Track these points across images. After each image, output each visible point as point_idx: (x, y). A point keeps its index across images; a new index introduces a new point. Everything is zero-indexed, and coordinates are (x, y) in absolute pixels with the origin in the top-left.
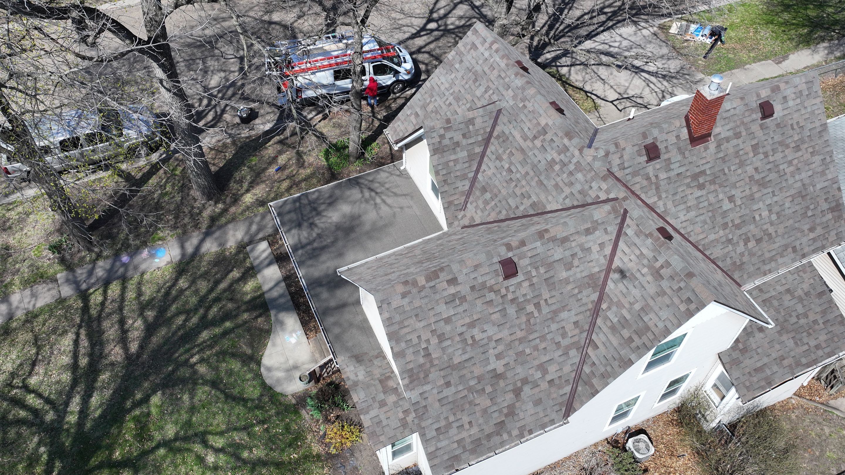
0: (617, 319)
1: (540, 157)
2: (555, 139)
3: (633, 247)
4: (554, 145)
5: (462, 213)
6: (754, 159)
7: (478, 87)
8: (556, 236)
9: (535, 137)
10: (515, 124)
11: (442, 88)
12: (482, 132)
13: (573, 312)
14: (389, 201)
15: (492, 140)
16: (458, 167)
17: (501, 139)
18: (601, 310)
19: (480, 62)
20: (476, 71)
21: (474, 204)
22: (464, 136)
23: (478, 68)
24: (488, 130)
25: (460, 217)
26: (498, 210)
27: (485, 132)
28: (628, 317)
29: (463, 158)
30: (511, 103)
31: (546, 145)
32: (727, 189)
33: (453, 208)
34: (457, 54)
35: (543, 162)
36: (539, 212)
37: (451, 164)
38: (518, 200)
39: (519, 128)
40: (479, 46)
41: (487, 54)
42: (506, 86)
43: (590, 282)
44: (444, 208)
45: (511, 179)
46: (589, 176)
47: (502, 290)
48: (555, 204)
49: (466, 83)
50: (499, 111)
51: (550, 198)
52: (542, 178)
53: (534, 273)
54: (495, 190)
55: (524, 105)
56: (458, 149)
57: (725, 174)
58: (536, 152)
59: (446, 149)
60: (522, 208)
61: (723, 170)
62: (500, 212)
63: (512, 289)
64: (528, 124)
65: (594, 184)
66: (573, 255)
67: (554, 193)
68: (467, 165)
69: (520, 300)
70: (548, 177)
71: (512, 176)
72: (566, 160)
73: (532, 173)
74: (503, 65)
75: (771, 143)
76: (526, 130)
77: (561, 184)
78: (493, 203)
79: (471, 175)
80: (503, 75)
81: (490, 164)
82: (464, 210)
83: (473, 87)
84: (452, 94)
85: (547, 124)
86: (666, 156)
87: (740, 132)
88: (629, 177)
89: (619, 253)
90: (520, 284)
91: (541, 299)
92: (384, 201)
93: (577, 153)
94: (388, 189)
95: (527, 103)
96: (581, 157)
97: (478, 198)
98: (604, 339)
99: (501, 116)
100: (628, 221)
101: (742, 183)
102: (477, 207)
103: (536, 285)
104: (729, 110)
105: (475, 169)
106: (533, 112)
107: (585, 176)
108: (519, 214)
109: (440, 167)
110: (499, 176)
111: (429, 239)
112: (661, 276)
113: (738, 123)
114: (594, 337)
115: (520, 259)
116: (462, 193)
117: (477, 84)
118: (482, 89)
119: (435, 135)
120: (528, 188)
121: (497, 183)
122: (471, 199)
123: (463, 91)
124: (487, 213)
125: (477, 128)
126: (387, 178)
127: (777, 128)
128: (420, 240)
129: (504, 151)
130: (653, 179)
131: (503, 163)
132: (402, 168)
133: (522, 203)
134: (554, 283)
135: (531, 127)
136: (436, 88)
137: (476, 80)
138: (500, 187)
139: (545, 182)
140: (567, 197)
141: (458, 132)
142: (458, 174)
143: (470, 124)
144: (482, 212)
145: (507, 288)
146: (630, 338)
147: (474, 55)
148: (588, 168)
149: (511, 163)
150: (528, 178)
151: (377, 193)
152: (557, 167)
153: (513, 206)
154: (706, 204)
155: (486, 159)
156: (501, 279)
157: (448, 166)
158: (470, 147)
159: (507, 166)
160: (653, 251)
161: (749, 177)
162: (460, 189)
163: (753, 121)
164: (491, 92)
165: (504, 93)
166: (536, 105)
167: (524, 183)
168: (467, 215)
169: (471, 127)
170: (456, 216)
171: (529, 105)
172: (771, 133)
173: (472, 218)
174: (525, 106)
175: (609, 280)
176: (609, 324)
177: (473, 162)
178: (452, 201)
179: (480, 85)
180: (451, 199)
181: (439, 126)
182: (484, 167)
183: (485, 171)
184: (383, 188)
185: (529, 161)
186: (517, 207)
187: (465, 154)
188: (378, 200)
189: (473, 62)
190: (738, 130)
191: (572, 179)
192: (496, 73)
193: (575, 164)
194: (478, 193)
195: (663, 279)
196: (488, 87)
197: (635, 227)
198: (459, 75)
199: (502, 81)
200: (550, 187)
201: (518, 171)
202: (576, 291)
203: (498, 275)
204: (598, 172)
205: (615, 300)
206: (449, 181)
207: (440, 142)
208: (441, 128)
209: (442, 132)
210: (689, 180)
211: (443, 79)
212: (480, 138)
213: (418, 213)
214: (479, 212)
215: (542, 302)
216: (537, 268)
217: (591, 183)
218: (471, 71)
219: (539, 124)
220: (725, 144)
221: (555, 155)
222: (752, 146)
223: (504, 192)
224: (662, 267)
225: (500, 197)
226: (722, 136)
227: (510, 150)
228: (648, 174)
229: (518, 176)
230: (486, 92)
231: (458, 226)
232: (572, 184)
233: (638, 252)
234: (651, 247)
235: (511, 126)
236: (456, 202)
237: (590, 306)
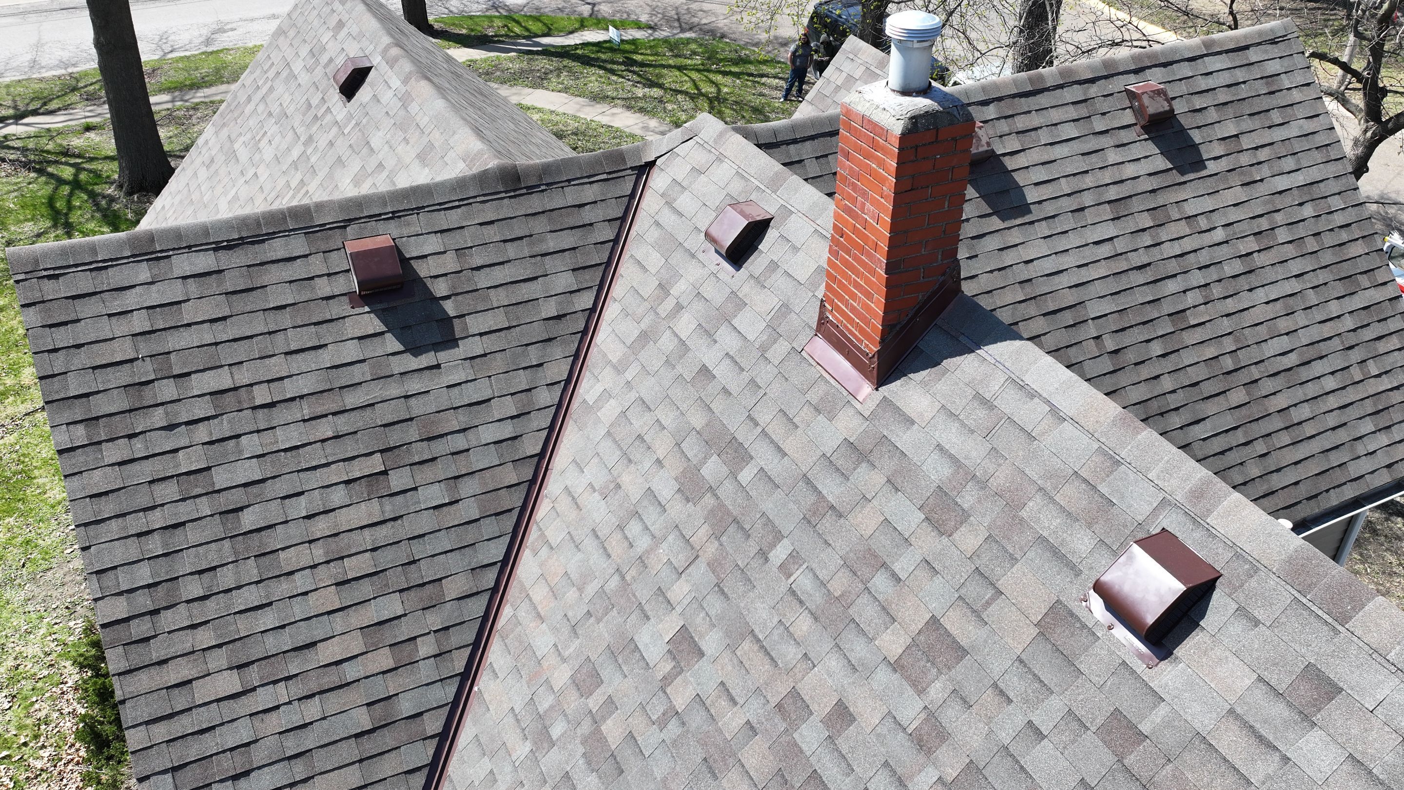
6: (883, 676)
32: (715, 605)
57: (763, 555)
61: (779, 536)
75: (1005, 737)
86: (747, 290)
87: (964, 516)
88: (653, 234)
101: (760, 668)
104: (1032, 395)
113: (1001, 478)
127: (1104, 732)
130: (669, 304)
154: (643, 543)
161: (795, 694)
163: (1057, 554)
172: (1056, 705)
190: (968, 499)
210: (698, 420)
220: (877, 479)
222: (934, 622)
226: (904, 439)
228: (677, 276)
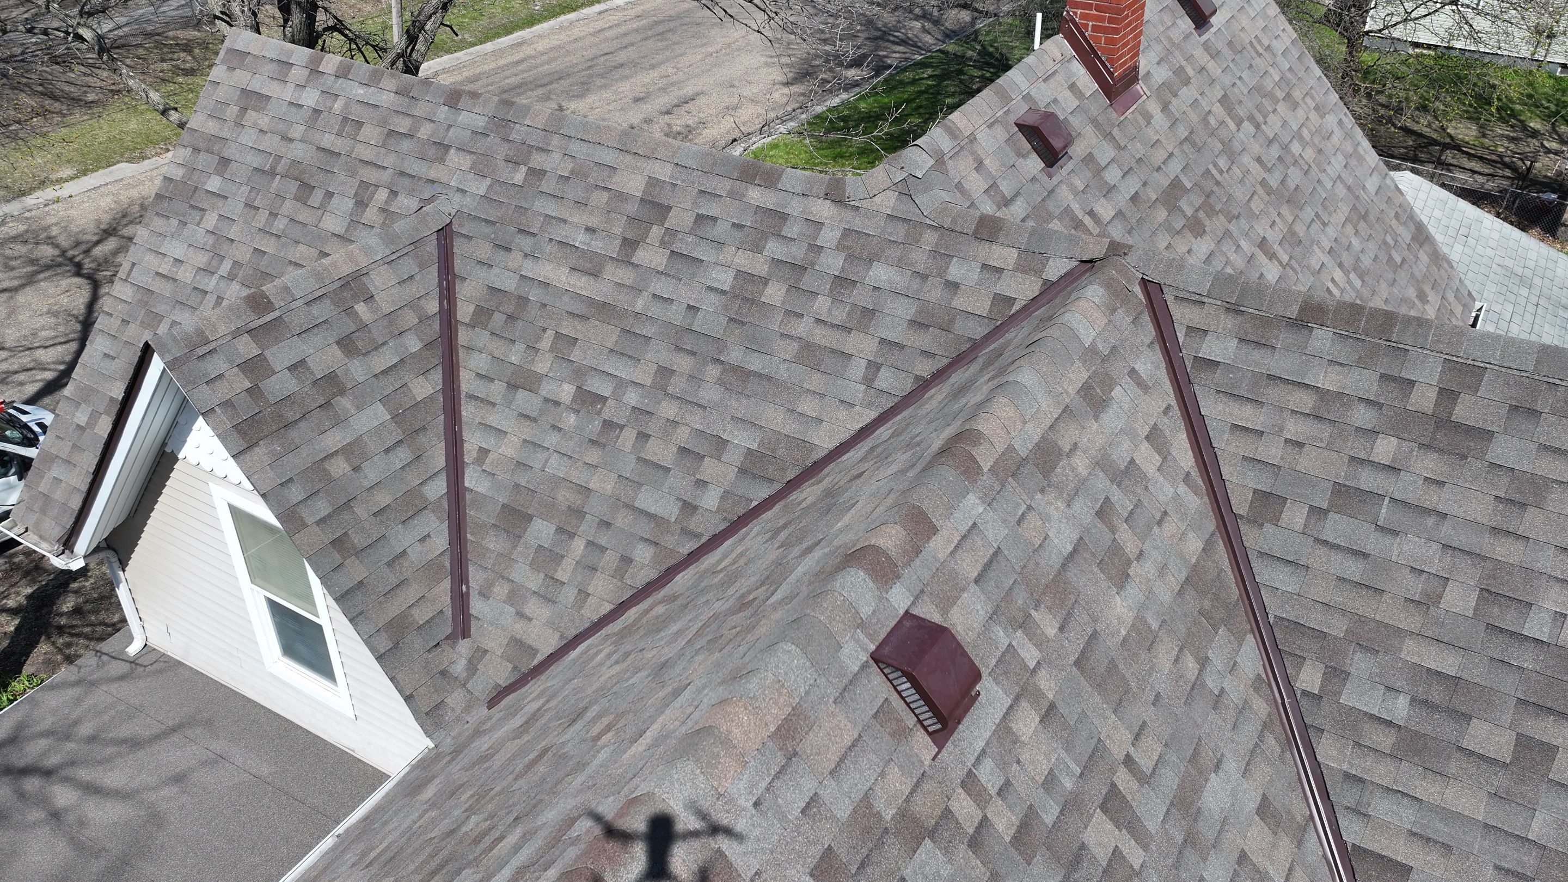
0: (1402, 702)
1: (685, 294)
2: (711, 209)
3: (1273, 394)
4: (720, 230)
5: (464, 647)
7: (322, 207)
8: (1010, 448)
9: (630, 245)
10: (526, 243)
11: (185, 275)
12: (410, 318)
13: (1232, 766)
14: (113, 778)
15: (463, 336)
16: (372, 472)
17: (499, 319)
18: (1304, 703)
19: (297, 131)
20: (295, 163)
21: (501, 590)
22: (347, 344)
23: (298, 151)
24: (432, 306)
25: (459, 668)
26: (610, 559)
27: (424, 319)
28: (1448, 663)
29: (378, 431)
30: (480, 187)
31: (686, 245)
33: (417, 643)
34: (196, 150)
35: (709, 303)
36: (791, 474)
37: (339, 467)
38: (679, 482)
39: (548, 248)
40: (271, 89)
41: (310, 98)
42: (432, 152)
43: (1207, 604)
44: (380, 658)
45: (608, 425)
46: (920, 258)
47: (954, 806)
48: (842, 414)
49: (273, 215)
50: (445, 234)
51: (808, 406)
52: (735, 355)
53: (1030, 655)
54: (564, 497)
55: (532, 172)
56: (344, 403)
57: (1218, 183)
58: (661, 286)
59: (291, 414)
60: (710, 500)
61: (1208, 171)
62: (627, 560)
63: (989, 776)
64: (579, 218)
65: (955, 271)
66: (1104, 512)
67: (815, 381)
68: (403, 455)
69: (1049, 819)
70: (754, 346)
71: (606, 415)
72: (797, 253)
73: (683, 364)
74: (386, 98)
75: (1245, 90)
76: (580, 239)
77: (823, 337)
78: (578, 545)
79: (438, 489)
80: (403, 125)
81: (494, 419)
82: (466, 634)
83: (304, 215)
84: (231, 277)
85: (653, 183)
87: (1182, 69)
89: (1224, 443)
90: (1004, 730)
91: (1113, 771)
92: (92, 789)
93: (824, 210)
94: (92, 739)
95: (538, 160)
96: (847, 215)
97: (507, 558)
98: (1406, 816)
99: (459, 247)
100: (1182, 315)
102: (515, 596)
103: (1062, 708)
105: (441, 461)
106: (579, 173)
107: (900, 264)
108: (709, 526)
109: (296, 494)
110: (552, 440)
111: (366, 819)
112: (1470, 430)
113: (1166, 43)
114: (1353, 832)
115: (946, 604)
116: (430, 569)
117: (316, 198)
118: (344, 204)
119: (217, 365)
120: (696, 420)
121: (556, 466)
122: (476, 577)
123: (269, 246)
124: (569, 595)
125: (387, 308)
126: (79, 701)
127: (1235, 53)
128: (327, 843)
129: (532, 349)
131: (547, 389)
132: (133, 649)
133: (702, 484)
134: (1112, 667)
135: (594, 221)
136: (159, 286)
137: (306, 188)
138: (578, 475)
139: (755, 363)
140: (874, 367)
141: (317, 339)
142: (383, 499)
143: (356, 297)
144: (549, 600)
145: (970, 782)
146: (1524, 743)
147: (264, 122)
148: (898, 233)
149: (580, 373)
150: (677, 385)
151: (48, 773)
152: (775, 293)
153: (669, 510)
155: (467, 411)
156: (922, 744)
157: (330, 480)
158: (389, 386)
159: (566, 392)
160: (1361, 363)
162: (417, 554)
163: (1187, 36)
164: (382, 195)
165: (432, 174)
166: (575, 148)
167: (669, 410)
168: (488, 644)
169: (360, 308)
170: (444, 673)
171: (553, 162)
172: (1231, 65)
173: (518, 645)
174: (537, 174)
175: (1257, 565)
176: (1384, 740)
177: (423, 439)
178: (404, 616)
179: (329, 195)
180: (394, 608)
181: (222, 329)
182: (472, 441)
183: (484, 452)
184: (70, 746)
185: (648, 331)
186: (689, 508)
187: (377, 415)
188: (63, 796)
189: (271, 143)
190: (1175, 63)
191: (861, 297)
192: (370, 133)
193: (840, 247)
194: (494, 543)
195: (1487, 436)
196: (364, 185)
197: (1228, 322)
198: (235, 207)
199: (406, 145)
200: (783, 373)
201: (621, 384)
202: (1191, 664)
203: (901, 734)
204: (947, 223)
205: (1337, 627)
206: (358, 540)
207: (254, 392)
208: (236, 334)
209: (247, 348)
211: (176, 249)
212: (413, 344)
213: (265, 770)
214: (533, 607)
215: (1123, 778)
216: (1025, 624)
217: (942, 272)
218: (272, 173)
219: (621, 197)
220: (1174, 102)
221: (743, 260)
222: (1219, 101)
223: (603, 483)
224: (1447, 395)
225: (596, 509)
227: (550, 333)
228: (1069, 211)
229: (632, 398)
230: (361, 204)
231: (468, 709)
232: (869, 314)
233: (1306, 401)
234: (1346, 352)
235: (515, 259)
236: (421, 615)
237: (1261, 707)
